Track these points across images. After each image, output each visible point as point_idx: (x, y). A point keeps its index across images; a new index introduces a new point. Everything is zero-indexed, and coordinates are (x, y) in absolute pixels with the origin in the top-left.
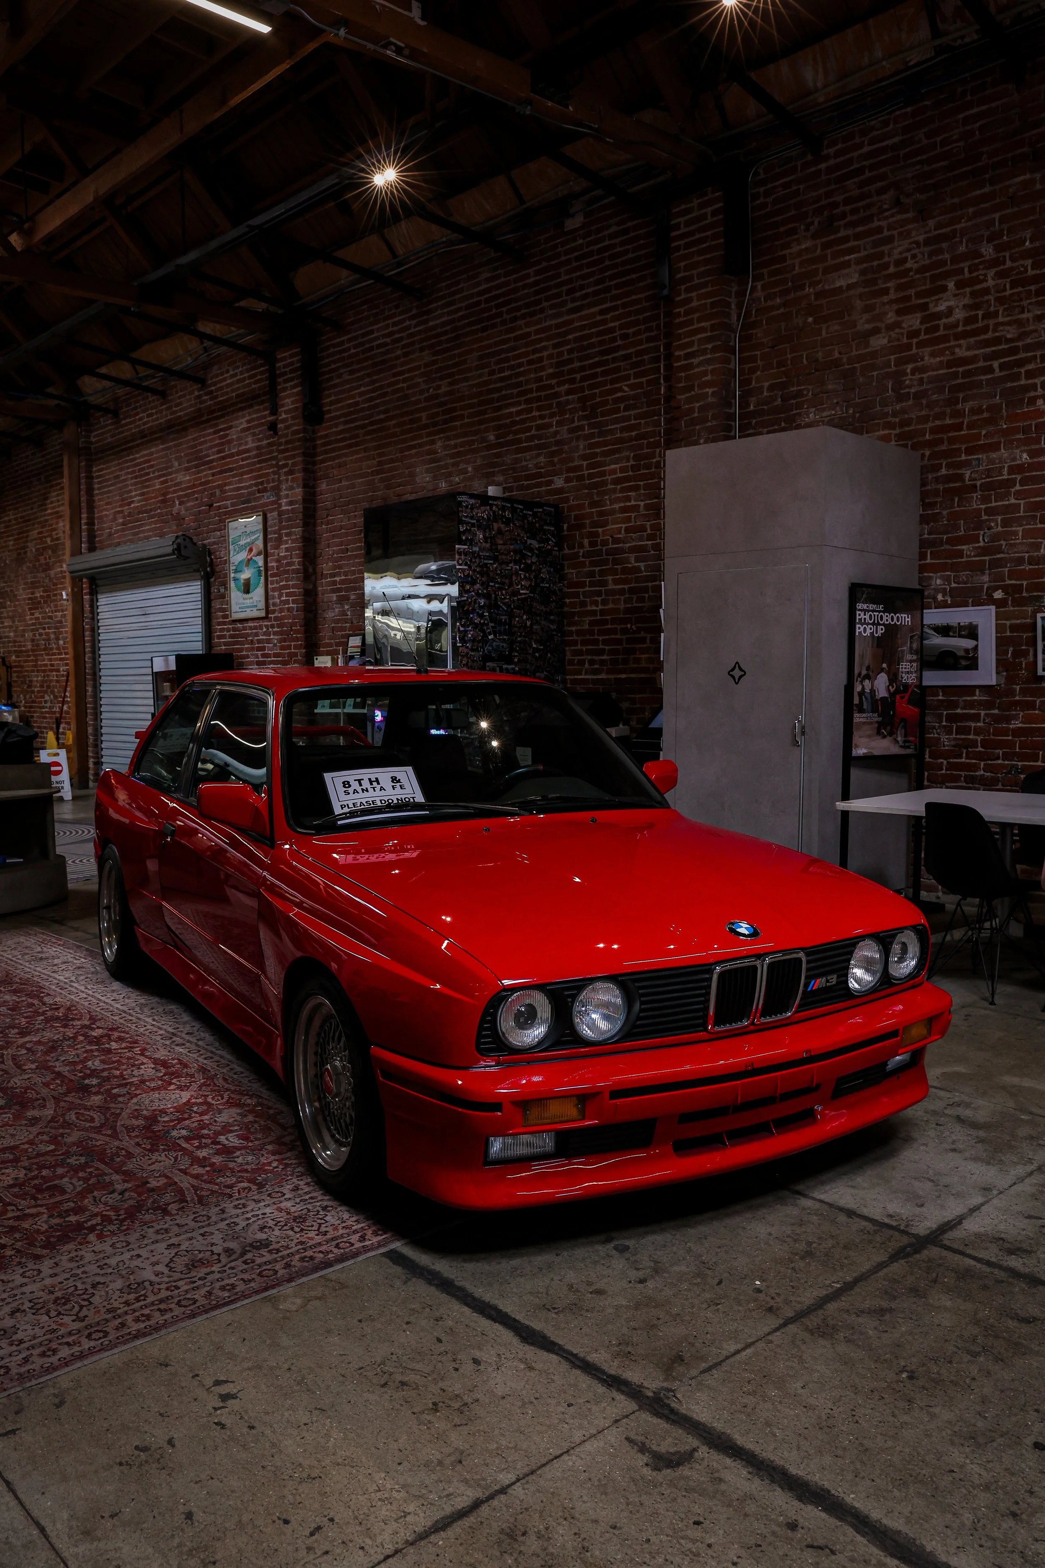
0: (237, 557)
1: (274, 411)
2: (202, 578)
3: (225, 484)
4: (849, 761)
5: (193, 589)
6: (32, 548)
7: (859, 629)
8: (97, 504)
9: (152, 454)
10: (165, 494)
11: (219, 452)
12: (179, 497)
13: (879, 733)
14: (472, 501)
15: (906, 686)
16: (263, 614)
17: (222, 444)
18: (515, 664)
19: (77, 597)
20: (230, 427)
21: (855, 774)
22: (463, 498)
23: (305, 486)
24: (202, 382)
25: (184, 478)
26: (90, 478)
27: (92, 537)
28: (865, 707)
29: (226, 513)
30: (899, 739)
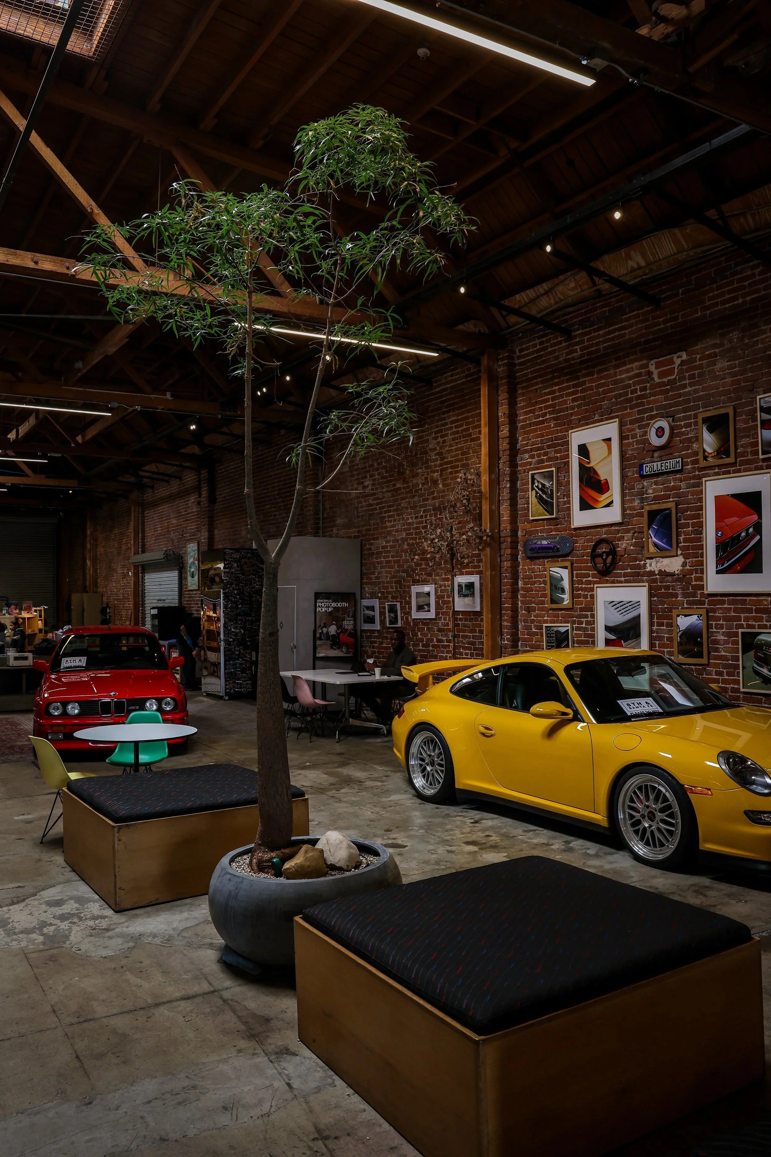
0: (191, 561)
1: (200, 496)
2: (178, 569)
3: (188, 526)
4: (315, 658)
5: (176, 574)
6: (124, 548)
7: (318, 609)
8: (146, 529)
9: (164, 508)
10: (168, 528)
11: (185, 511)
12: (173, 530)
13: (332, 648)
14: (231, 551)
15: (347, 630)
16: (196, 588)
17: (186, 508)
18: (253, 617)
19: (136, 575)
20: (188, 501)
21: (318, 663)
22: (227, 550)
23: (209, 532)
24: (180, 478)
25: (174, 521)
26: (143, 517)
27: (143, 545)
28: (323, 638)
29: (187, 540)
30: (344, 650)
